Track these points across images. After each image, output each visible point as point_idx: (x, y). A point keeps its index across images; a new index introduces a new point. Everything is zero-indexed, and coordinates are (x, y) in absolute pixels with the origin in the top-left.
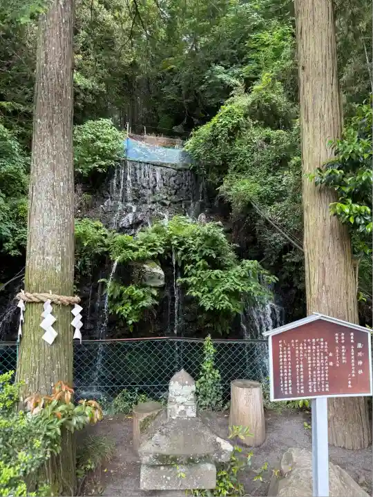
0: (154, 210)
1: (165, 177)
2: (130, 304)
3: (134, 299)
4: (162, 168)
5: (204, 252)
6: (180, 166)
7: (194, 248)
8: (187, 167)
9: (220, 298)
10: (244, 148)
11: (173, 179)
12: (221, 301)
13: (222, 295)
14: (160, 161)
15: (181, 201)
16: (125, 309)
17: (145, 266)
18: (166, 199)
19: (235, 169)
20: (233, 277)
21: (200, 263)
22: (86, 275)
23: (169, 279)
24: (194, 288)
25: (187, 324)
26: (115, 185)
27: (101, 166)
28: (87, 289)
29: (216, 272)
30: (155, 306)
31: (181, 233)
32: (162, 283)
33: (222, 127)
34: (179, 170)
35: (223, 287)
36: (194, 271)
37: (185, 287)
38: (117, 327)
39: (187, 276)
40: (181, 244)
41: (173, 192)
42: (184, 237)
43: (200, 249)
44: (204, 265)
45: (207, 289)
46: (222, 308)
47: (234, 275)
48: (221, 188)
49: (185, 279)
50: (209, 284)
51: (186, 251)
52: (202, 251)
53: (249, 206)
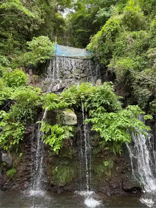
0: (71, 82)
1: (77, 64)
2: (55, 137)
3: (58, 133)
4: (75, 59)
5: (102, 102)
6: (85, 58)
7: (95, 100)
8: (89, 58)
9: (115, 132)
10: (121, 42)
11: (81, 65)
12: (116, 134)
13: (117, 130)
14: (74, 56)
15: (86, 77)
16: (51, 141)
17: (64, 112)
18: (78, 76)
19: (117, 54)
20: (123, 117)
21: (100, 109)
22: (30, 119)
23: (80, 120)
24: (96, 126)
25: (93, 148)
26: (50, 69)
27: (42, 60)
28: (32, 127)
29: (111, 114)
30: (72, 138)
31: (86, 91)
32: (75, 122)
33: (108, 31)
34: (84, 60)
35: (117, 124)
36: (95, 114)
37: (90, 124)
38: (49, 151)
39: (91, 117)
40: (87, 97)
41: (82, 72)
42: (88, 93)
43: (99, 100)
44: (102, 110)
45: (105, 126)
46: (118, 139)
47: (123, 116)
48: (109, 66)
49: (90, 120)
50: (107, 122)
51: (90, 102)
52: (100, 101)
53: (128, 73)
